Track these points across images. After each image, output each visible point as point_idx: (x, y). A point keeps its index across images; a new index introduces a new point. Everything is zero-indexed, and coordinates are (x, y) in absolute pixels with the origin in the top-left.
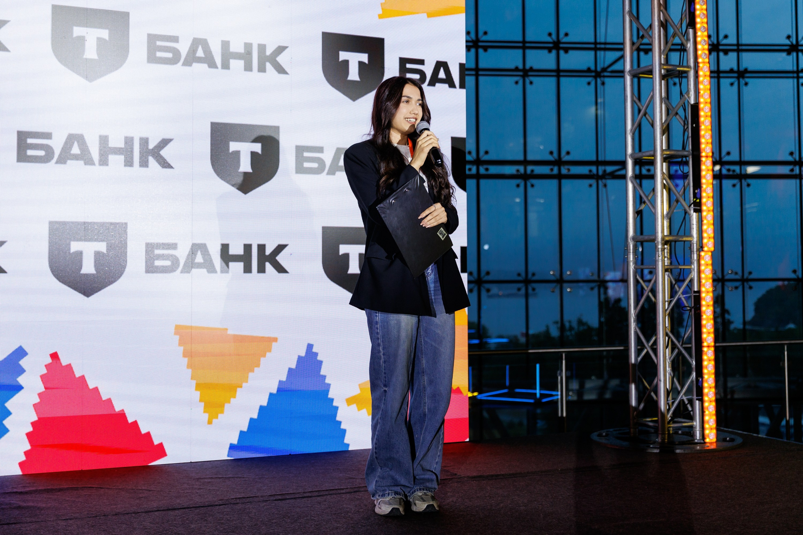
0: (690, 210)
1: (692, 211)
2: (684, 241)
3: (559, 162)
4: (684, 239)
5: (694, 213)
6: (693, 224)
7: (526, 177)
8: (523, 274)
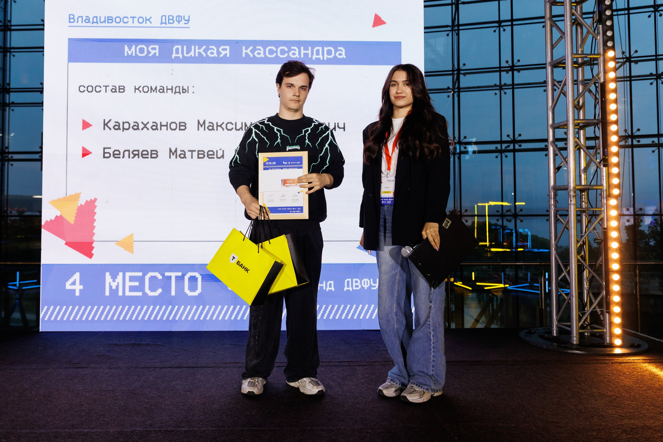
0: (600, 165)
1: (602, 166)
2: (597, 189)
3: (514, 141)
4: (597, 188)
5: (604, 168)
6: (603, 176)
7: (501, 152)
8: (500, 211)
